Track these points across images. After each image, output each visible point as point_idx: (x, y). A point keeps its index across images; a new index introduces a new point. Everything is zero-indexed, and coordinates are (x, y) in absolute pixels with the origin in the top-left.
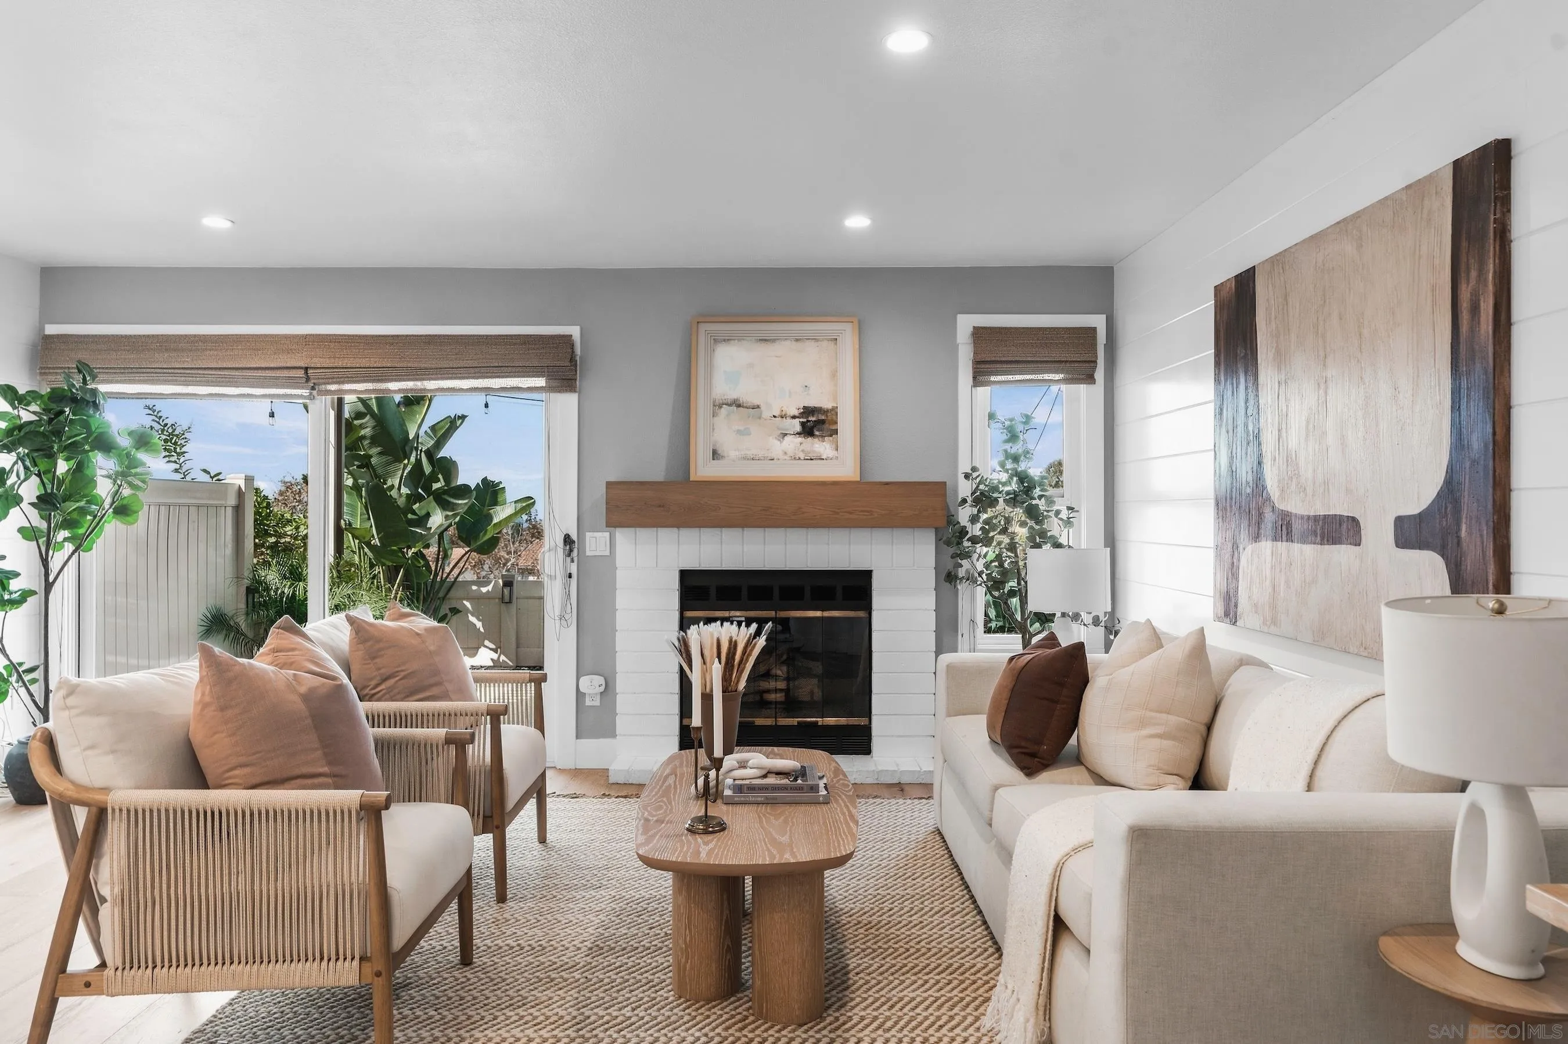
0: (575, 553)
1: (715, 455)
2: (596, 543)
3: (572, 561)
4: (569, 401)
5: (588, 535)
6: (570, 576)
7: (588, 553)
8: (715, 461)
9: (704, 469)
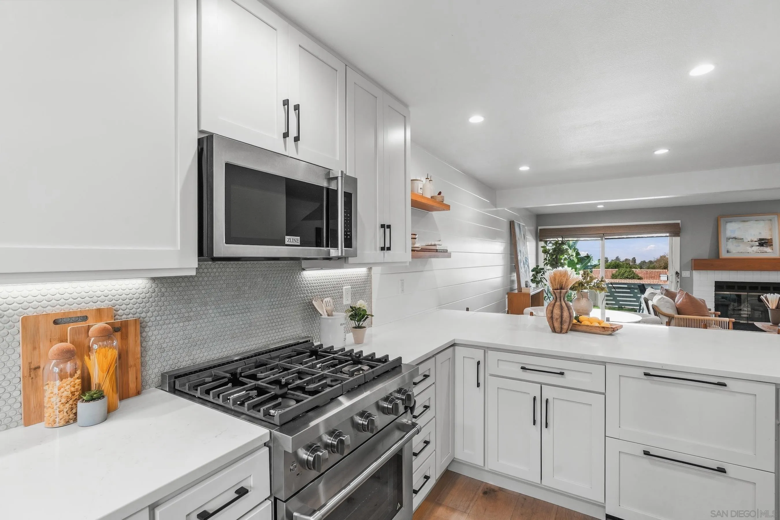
0: (679, 276)
1: (728, 252)
2: (686, 274)
3: (679, 278)
4: (677, 240)
5: (683, 272)
6: (678, 282)
7: (683, 276)
8: (728, 253)
9: (724, 255)
